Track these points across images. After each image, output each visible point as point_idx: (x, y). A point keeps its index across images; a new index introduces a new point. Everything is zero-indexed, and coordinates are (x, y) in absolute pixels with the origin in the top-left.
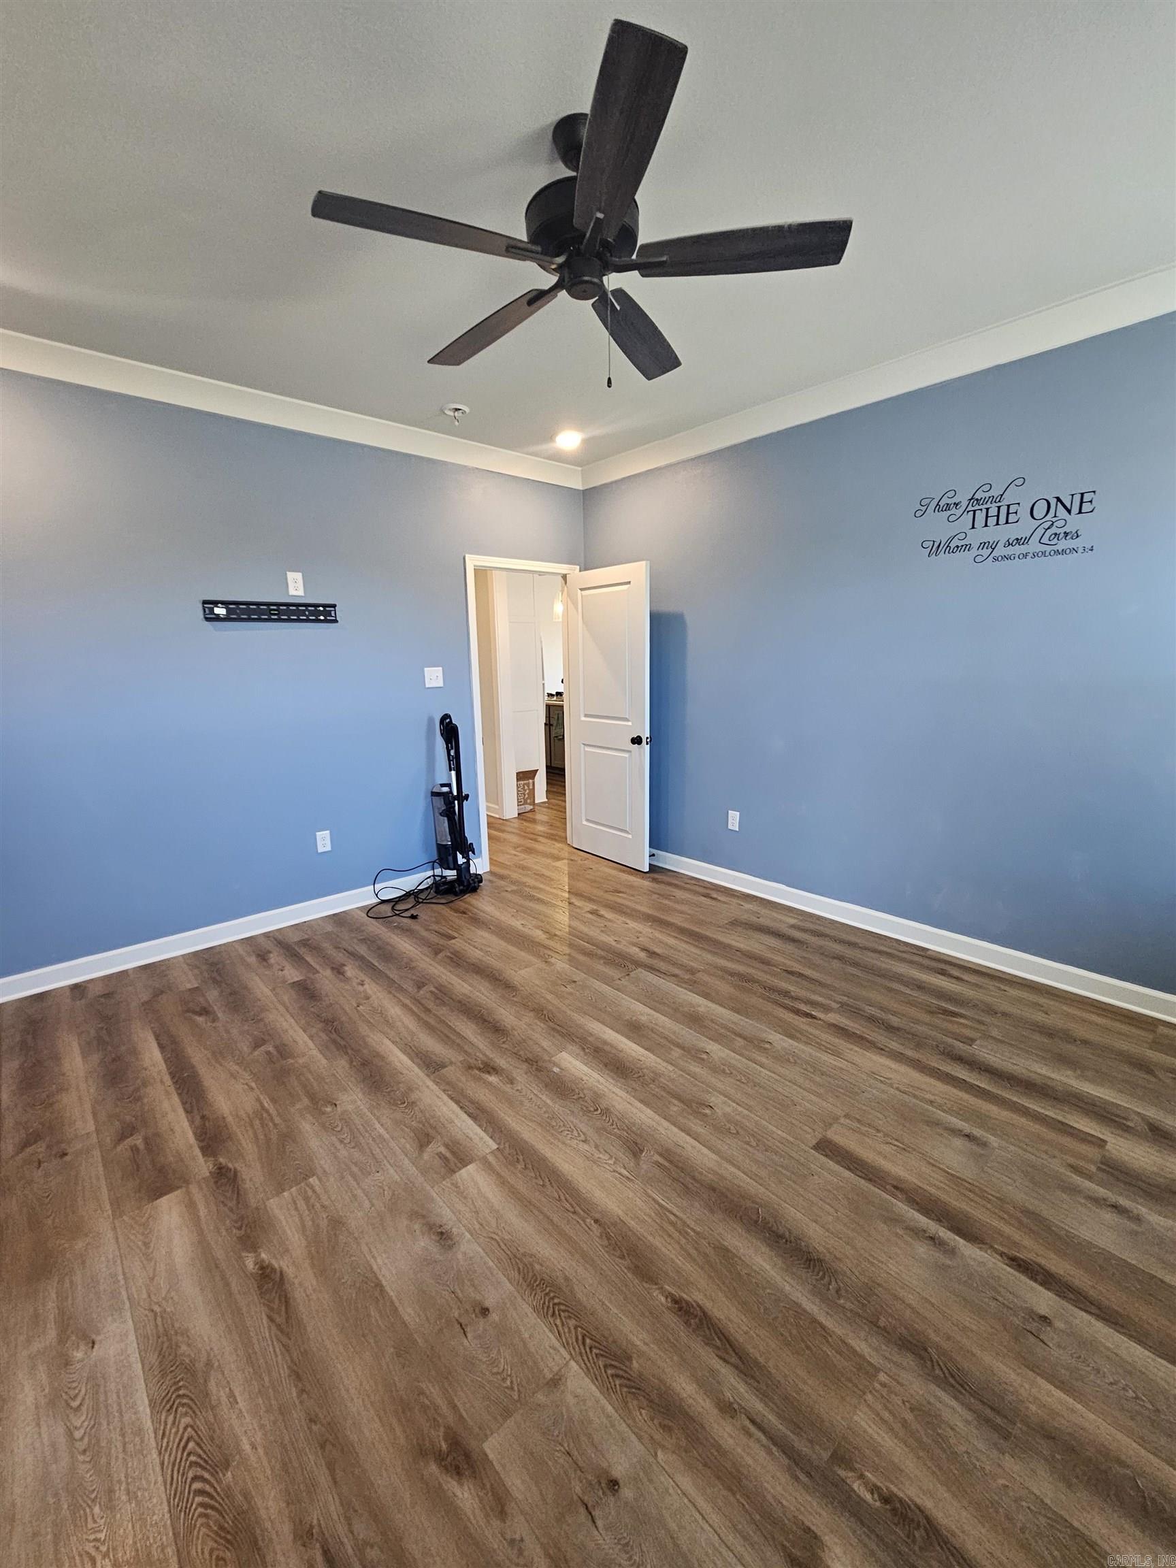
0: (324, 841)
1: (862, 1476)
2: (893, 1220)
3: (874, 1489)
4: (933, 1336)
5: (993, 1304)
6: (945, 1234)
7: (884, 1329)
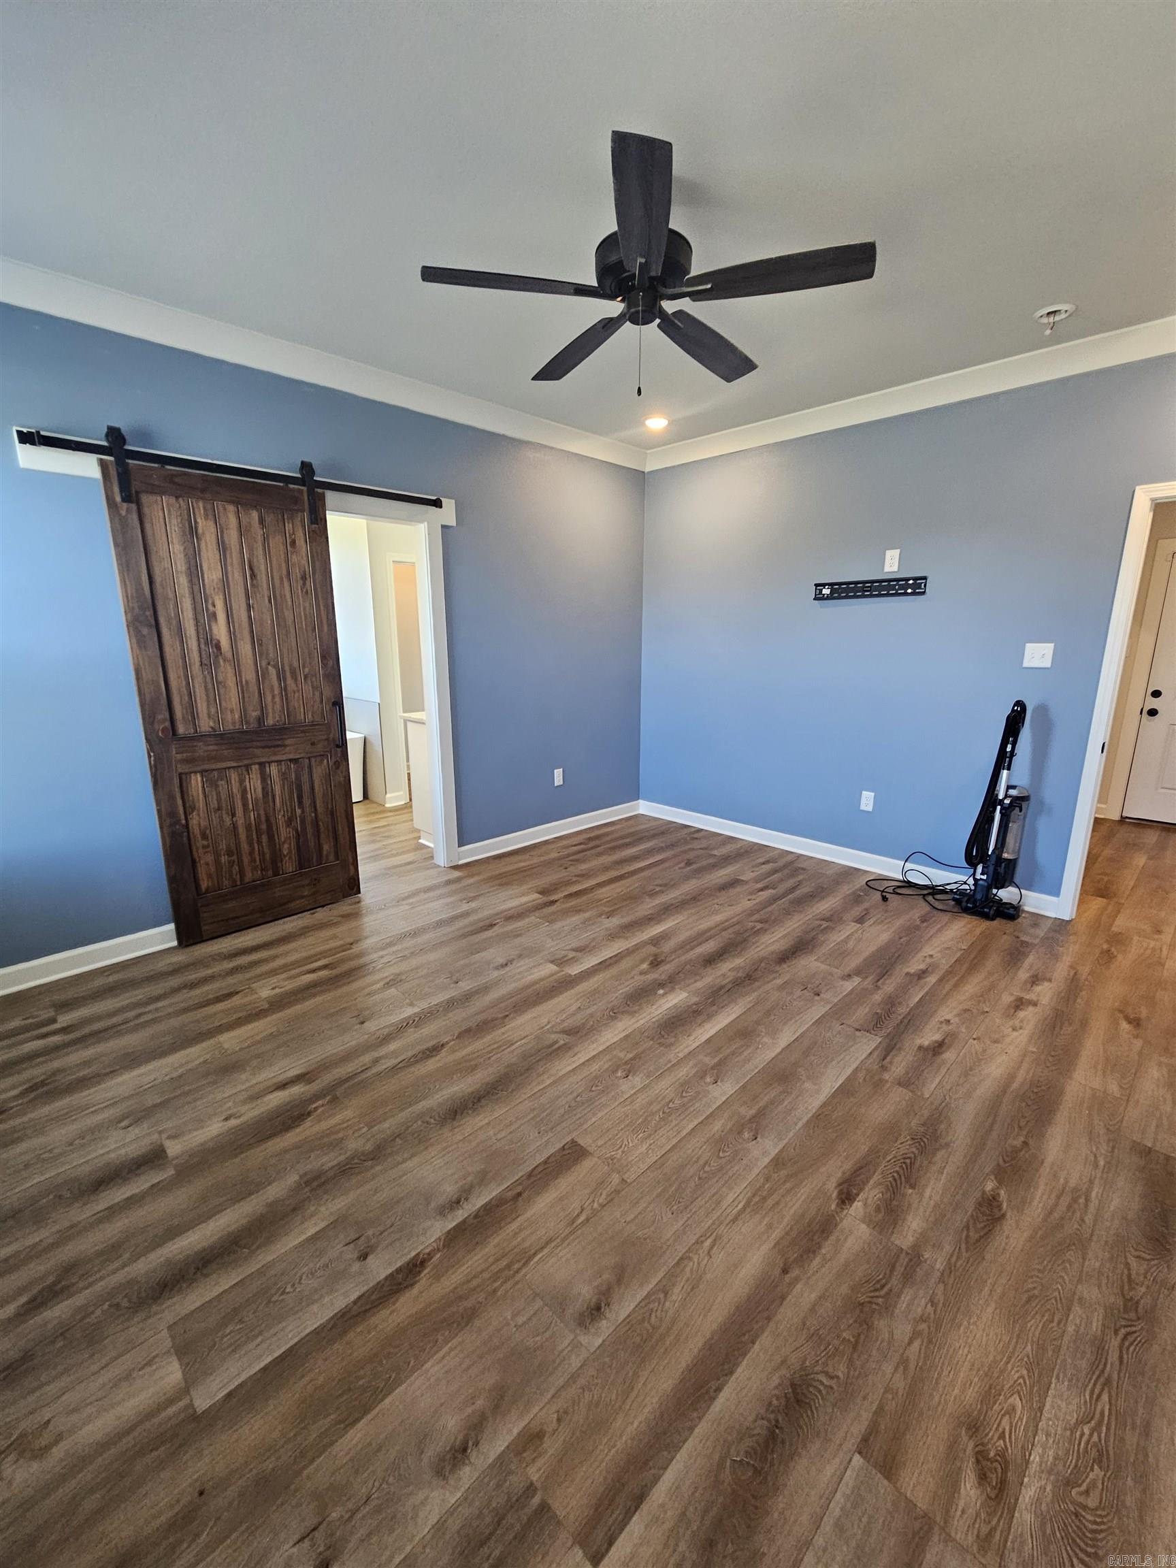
0: (867, 801)
1: (323, 1105)
2: (483, 1179)
3: (316, 1109)
4: (378, 1168)
5: (389, 1223)
6: (460, 1215)
7: (394, 1140)
